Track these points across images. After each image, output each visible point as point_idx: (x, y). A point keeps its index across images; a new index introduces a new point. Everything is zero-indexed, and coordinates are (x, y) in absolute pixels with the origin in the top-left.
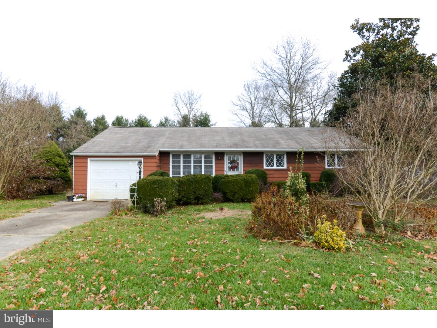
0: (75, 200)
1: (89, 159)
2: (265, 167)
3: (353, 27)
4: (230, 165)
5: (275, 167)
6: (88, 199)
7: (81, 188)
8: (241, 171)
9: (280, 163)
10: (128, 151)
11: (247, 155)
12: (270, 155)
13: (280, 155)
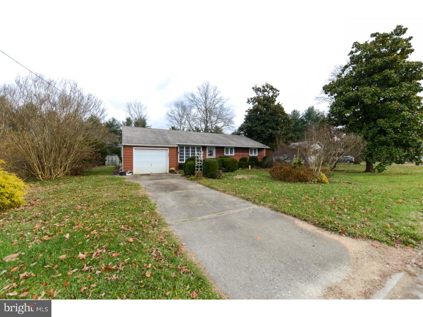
0: (127, 174)
1: (134, 148)
2: (225, 155)
3: (253, 88)
4: (209, 153)
5: (229, 155)
6: (134, 174)
7: (128, 167)
8: (214, 156)
9: (231, 153)
10: (161, 144)
11: (217, 148)
12: (227, 148)
13: (231, 149)
